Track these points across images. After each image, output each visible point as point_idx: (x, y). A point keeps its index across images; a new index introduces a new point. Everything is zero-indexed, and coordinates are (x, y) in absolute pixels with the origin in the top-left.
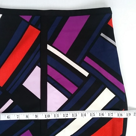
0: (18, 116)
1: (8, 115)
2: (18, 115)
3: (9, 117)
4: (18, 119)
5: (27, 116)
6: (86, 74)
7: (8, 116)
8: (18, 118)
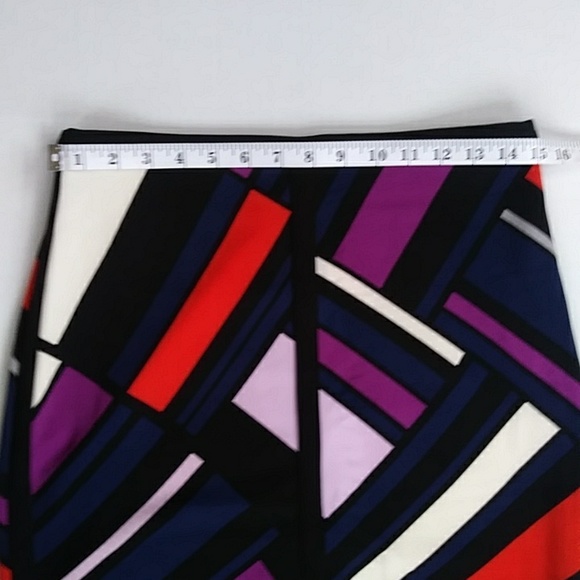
4: (277, 165)
6: (453, 354)
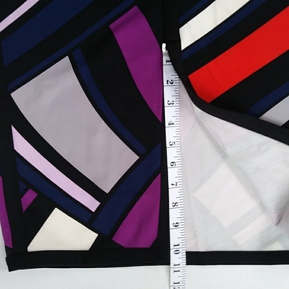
0: (176, 185)
1: (177, 163)
2: (178, 186)
3: (174, 166)
5: (177, 204)
7: (175, 164)
8: (172, 185)
